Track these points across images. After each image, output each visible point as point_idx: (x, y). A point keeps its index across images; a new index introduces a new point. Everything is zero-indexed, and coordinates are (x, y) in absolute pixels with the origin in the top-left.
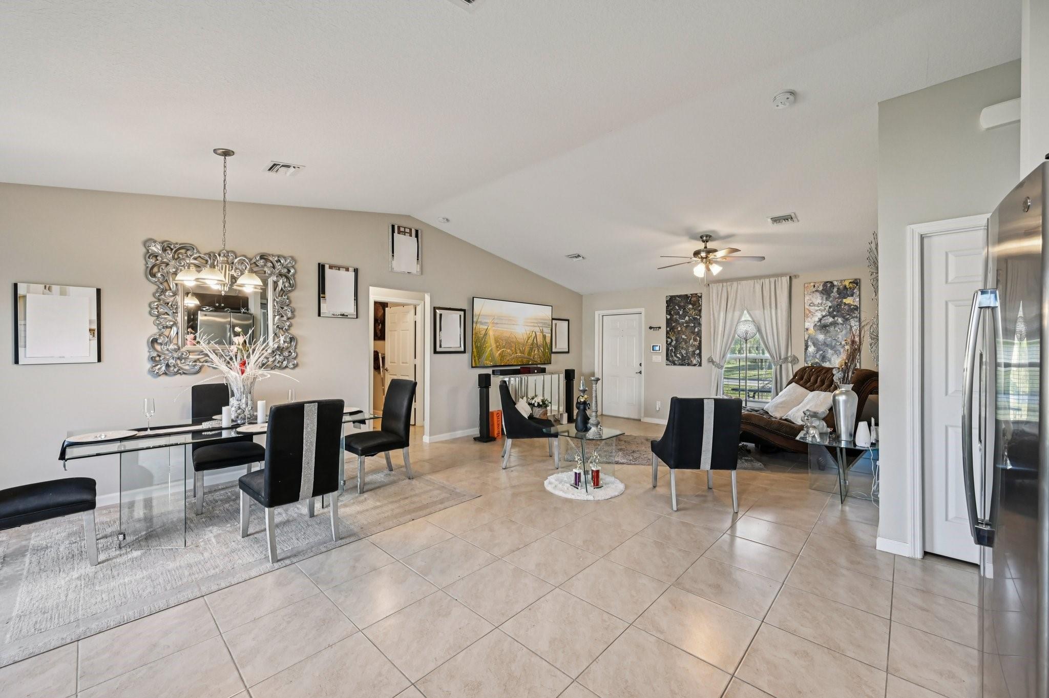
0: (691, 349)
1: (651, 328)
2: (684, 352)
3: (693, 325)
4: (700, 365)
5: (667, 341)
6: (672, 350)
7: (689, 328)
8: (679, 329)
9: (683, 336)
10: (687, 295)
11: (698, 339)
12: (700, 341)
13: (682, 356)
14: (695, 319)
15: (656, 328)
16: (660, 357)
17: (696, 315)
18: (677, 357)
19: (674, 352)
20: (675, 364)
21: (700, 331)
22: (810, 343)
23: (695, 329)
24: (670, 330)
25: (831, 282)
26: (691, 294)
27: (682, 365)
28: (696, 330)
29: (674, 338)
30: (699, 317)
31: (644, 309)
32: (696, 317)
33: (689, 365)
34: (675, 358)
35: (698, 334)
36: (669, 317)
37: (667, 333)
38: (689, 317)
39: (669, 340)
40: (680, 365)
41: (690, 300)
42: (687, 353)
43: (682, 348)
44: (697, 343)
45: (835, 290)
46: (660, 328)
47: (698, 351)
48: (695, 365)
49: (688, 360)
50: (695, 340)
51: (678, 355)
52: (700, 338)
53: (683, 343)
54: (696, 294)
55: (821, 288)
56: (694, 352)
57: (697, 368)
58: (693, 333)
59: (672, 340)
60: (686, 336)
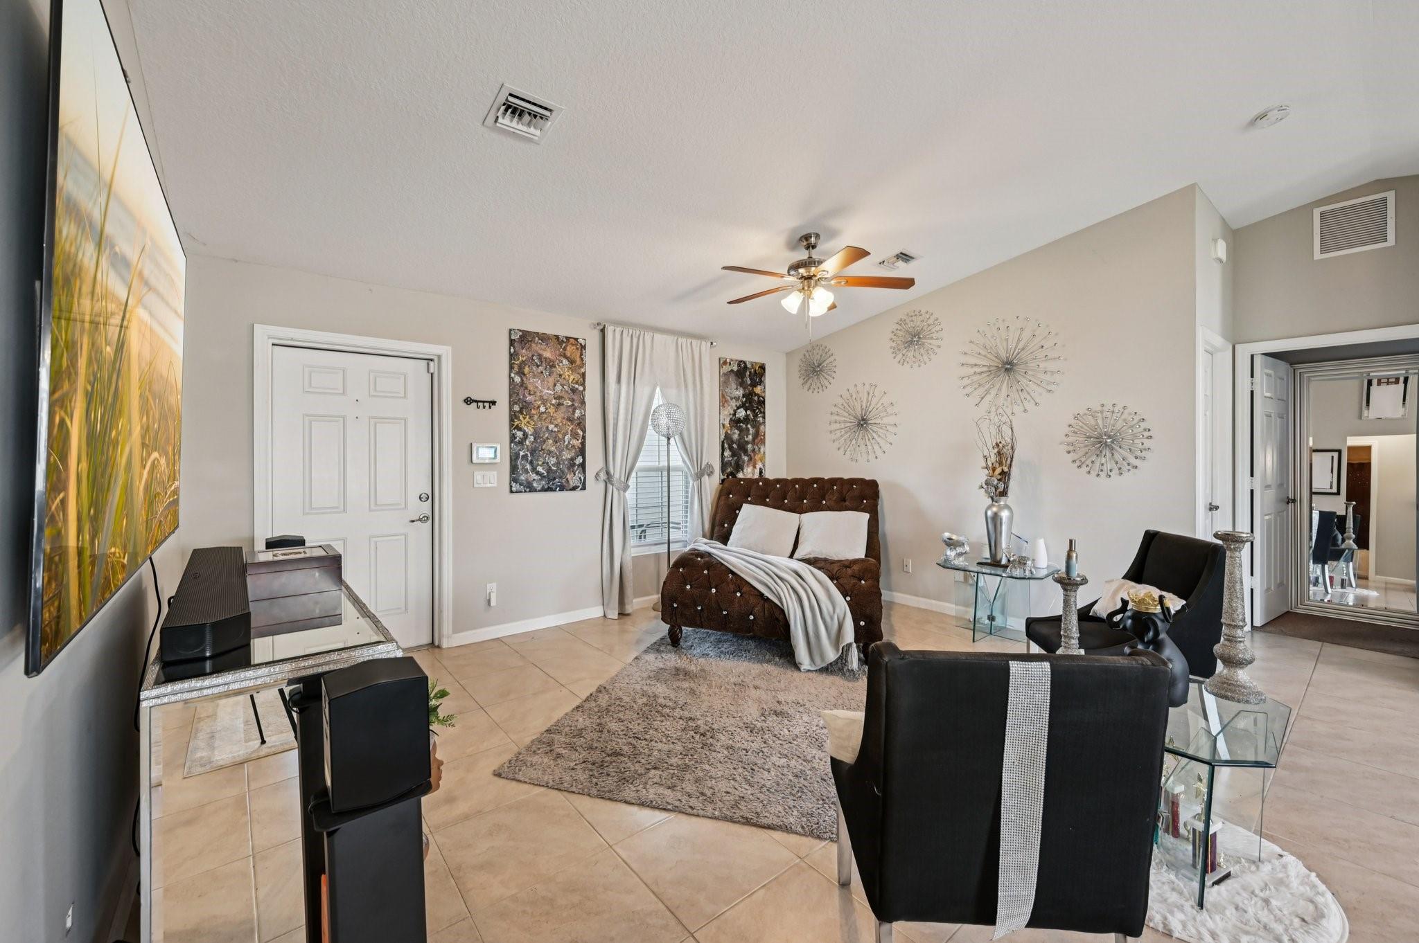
0: (567, 455)
1: (468, 401)
2: (553, 461)
3: (570, 403)
4: (584, 488)
5: (513, 437)
6: (525, 457)
7: (563, 409)
8: (542, 409)
9: (551, 427)
10: (557, 337)
11: (580, 432)
12: (584, 437)
13: (549, 470)
14: (574, 391)
15: (484, 402)
16: (495, 473)
17: (577, 383)
18: (538, 473)
19: (531, 463)
20: (532, 490)
21: (583, 417)
22: (726, 445)
23: (574, 412)
24: (521, 411)
25: (744, 362)
26: (566, 338)
27: (549, 489)
28: (577, 413)
29: (529, 430)
30: (581, 388)
31: (449, 349)
32: (577, 386)
33: (562, 488)
34: (534, 476)
35: (579, 424)
36: (517, 379)
37: (513, 417)
38: (562, 385)
39: (519, 434)
40: (544, 490)
41: (565, 349)
42: (558, 464)
43: (550, 453)
44: (577, 443)
45: (748, 373)
46: (494, 403)
47: (579, 460)
48: (574, 488)
49: (561, 478)
50: (574, 435)
51: (540, 469)
52: (584, 432)
53: (551, 441)
54: (576, 339)
55: (735, 368)
56: (572, 459)
57: (578, 493)
58: (570, 420)
59: (526, 436)
60: (556, 426)
